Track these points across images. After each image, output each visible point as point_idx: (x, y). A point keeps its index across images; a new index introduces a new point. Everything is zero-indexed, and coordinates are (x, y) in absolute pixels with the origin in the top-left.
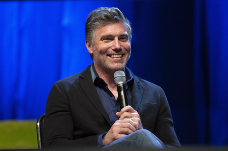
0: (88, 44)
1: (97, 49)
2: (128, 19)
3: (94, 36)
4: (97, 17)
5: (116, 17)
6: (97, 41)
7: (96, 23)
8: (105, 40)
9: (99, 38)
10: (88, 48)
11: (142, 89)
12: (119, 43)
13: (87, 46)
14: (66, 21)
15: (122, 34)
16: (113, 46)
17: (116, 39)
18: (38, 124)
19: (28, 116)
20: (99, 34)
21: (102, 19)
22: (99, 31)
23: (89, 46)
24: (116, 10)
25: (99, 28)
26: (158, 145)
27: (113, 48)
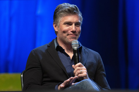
0: (55, 25)
1: (61, 29)
2: (81, 12)
3: (60, 21)
4: (63, 10)
5: (75, 11)
6: (61, 24)
7: (62, 13)
8: (67, 25)
9: (63, 23)
10: (54, 28)
11: (87, 53)
12: (75, 28)
13: (54, 26)
14: (39, 12)
15: (77, 21)
16: (71, 29)
17: (74, 25)
18: (22, 76)
19: (15, 71)
20: (63, 21)
21: (66, 12)
22: (63, 19)
23: (56, 26)
24: (75, 6)
25: (64, 17)
26: (96, 89)
27: (71, 30)
